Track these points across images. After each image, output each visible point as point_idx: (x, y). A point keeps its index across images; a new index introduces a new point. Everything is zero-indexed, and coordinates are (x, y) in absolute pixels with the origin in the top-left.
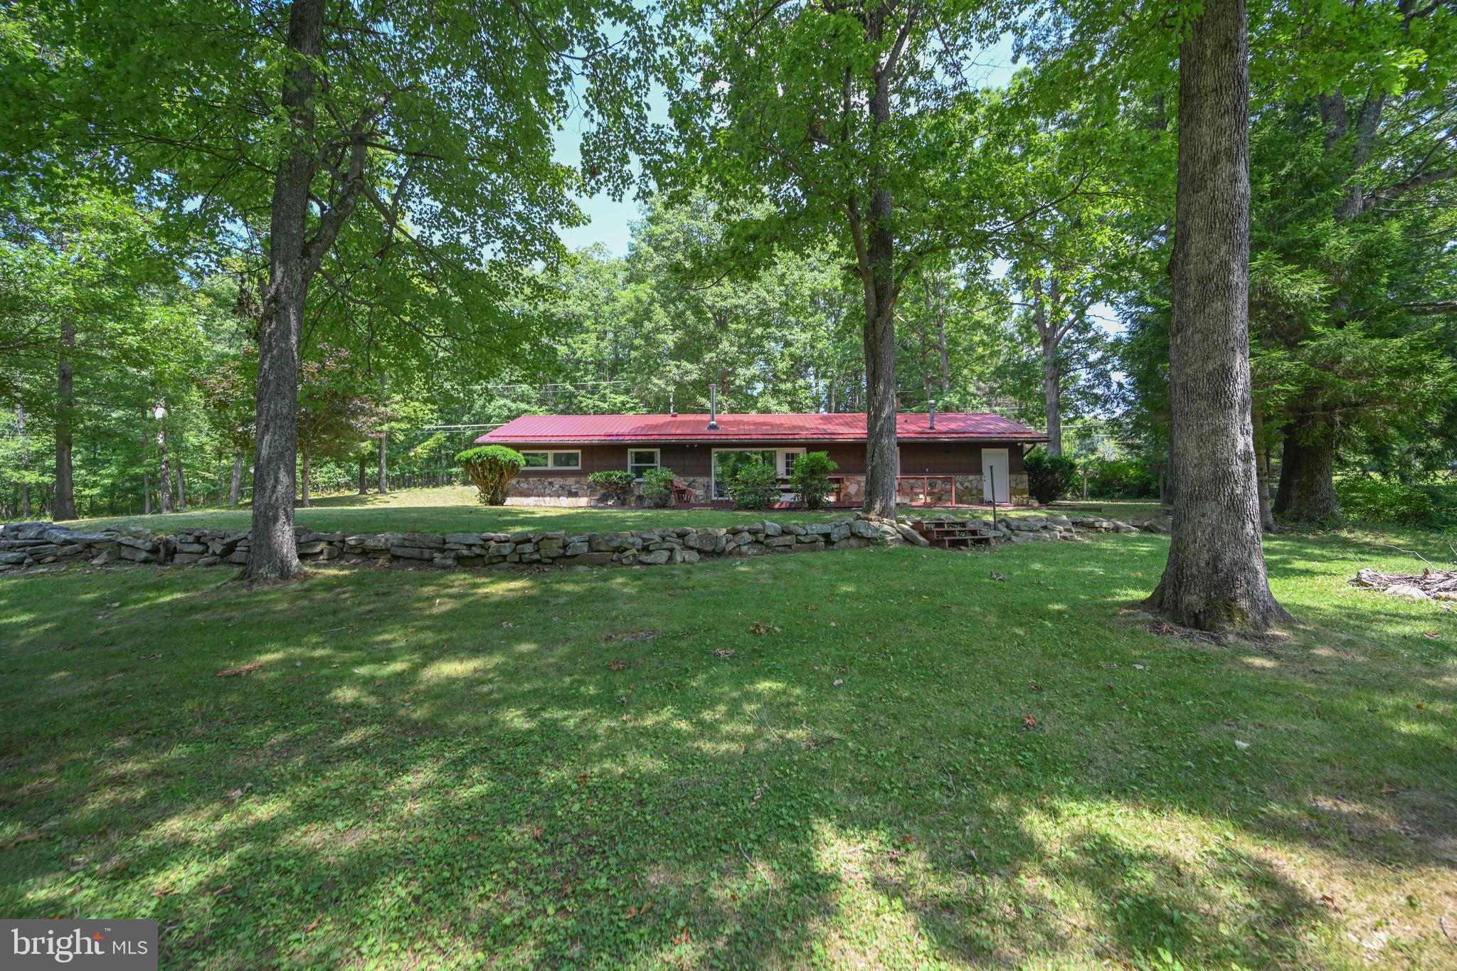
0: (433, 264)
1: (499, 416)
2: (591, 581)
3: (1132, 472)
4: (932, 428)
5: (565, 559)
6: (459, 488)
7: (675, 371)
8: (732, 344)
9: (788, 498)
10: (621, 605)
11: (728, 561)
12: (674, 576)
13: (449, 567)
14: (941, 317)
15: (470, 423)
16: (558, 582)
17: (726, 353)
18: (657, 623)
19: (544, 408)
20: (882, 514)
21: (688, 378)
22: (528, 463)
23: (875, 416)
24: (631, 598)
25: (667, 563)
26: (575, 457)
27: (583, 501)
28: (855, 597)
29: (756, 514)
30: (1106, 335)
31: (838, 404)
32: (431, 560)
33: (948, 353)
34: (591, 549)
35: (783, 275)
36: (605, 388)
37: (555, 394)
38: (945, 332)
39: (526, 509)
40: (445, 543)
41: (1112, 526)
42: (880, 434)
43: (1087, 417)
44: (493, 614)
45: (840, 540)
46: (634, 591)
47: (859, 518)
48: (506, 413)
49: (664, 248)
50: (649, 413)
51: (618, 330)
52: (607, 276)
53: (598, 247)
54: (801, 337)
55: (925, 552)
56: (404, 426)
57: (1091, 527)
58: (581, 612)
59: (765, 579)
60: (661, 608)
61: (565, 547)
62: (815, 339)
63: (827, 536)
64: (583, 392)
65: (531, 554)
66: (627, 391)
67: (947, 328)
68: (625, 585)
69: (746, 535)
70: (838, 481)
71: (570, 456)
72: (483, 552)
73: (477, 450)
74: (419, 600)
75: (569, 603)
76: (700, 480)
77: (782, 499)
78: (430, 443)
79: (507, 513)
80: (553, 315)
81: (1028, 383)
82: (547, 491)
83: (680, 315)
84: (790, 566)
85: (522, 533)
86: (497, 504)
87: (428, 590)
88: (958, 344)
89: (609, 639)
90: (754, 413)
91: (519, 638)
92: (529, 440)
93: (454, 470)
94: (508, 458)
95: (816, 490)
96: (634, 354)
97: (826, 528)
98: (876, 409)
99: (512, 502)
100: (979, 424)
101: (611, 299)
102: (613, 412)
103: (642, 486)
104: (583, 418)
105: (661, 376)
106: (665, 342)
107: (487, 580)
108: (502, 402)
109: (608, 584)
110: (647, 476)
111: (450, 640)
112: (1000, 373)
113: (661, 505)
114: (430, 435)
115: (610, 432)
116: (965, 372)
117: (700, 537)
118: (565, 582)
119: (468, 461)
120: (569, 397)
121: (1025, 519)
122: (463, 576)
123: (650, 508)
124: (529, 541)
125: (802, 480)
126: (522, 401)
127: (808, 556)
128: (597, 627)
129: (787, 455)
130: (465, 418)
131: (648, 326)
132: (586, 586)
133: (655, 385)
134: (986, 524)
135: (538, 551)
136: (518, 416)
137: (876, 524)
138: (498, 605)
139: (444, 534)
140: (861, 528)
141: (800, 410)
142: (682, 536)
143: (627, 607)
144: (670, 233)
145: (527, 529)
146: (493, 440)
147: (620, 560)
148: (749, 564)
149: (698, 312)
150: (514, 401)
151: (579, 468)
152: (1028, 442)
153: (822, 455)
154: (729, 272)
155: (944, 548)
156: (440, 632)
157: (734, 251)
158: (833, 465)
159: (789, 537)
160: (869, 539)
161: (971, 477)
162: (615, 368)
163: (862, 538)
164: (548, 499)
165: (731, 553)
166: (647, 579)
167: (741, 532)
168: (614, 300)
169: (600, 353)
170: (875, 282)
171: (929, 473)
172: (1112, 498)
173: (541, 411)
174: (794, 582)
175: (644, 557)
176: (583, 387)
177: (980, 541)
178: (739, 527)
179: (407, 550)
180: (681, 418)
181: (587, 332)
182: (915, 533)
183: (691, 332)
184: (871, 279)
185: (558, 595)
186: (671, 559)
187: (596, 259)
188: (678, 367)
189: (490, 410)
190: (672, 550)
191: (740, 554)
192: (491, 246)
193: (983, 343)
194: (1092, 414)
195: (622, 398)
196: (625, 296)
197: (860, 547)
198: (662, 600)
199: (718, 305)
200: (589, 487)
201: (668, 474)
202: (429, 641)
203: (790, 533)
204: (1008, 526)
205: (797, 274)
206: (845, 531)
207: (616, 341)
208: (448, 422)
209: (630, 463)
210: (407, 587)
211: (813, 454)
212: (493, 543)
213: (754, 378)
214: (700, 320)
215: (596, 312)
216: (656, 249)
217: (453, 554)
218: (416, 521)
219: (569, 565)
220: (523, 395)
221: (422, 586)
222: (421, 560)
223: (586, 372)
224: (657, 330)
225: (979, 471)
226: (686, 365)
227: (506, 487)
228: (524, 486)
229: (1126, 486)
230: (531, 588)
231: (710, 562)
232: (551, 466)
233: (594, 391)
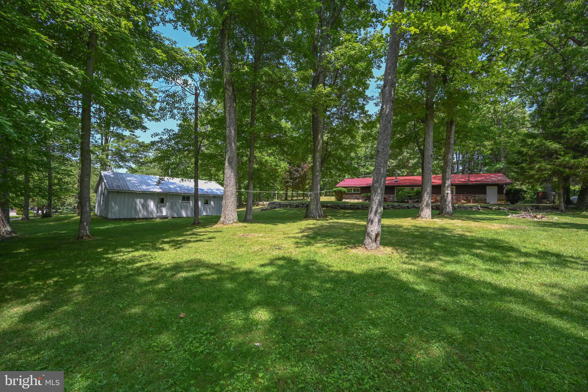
4: (469, 180)
5: (358, 208)
8: (408, 153)
22: (348, 191)
26: (358, 190)
27: (361, 201)
39: (347, 201)
73: (336, 188)
76: (391, 195)
86: (340, 201)
92: (348, 186)
94: (343, 190)
99: (344, 200)
119: (334, 191)
145: (349, 204)
146: (340, 186)
151: (360, 192)
152: (505, 184)
161: (482, 195)
164: (352, 200)
180: (388, 178)
200: (362, 197)
225: (485, 193)
227: (343, 197)
228: (347, 196)
232: (353, 192)
233: (363, 166)
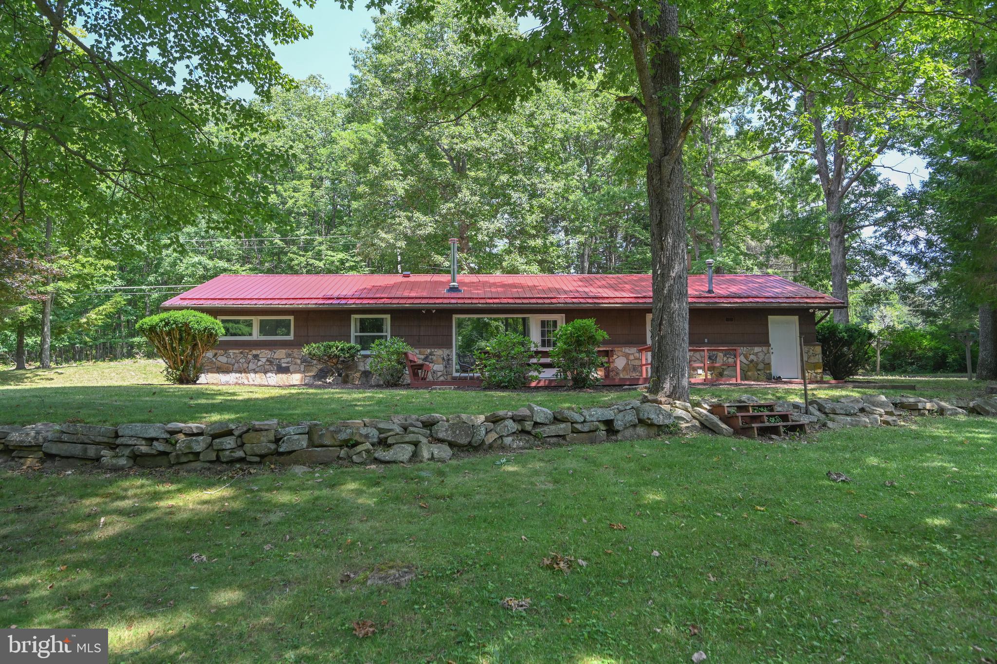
0: (112, 83)
1: (192, 275)
2: (313, 488)
3: (925, 343)
4: (711, 292)
5: (277, 457)
6: (142, 362)
7: (406, 223)
8: (474, 194)
9: (549, 374)
10: (356, 524)
11: (489, 457)
12: (422, 479)
13: (122, 468)
14: (711, 166)
15: (157, 283)
16: (269, 490)
17: (466, 203)
18: (410, 552)
19: (248, 266)
20: (674, 394)
21: (421, 232)
22: (228, 332)
23: (662, 275)
24: (369, 514)
25: (410, 460)
26: (287, 324)
27: (296, 378)
28: (668, 508)
29: (514, 394)
30: (895, 189)
31: (591, 264)
32: (98, 459)
33: (719, 208)
34: (312, 444)
35: (532, 115)
36: (321, 243)
37: (260, 251)
38: (715, 183)
39: (224, 389)
40: (117, 436)
41: (935, 408)
42: (669, 297)
43: (875, 281)
44: (180, 540)
45: (626, 428)
46: (371, 502)
47: (645, 400)
48: (201, 272)
49: (393, 80)
50: (372, 272)
51: (337, 178)
52: (324, 114)
53: (314, 80)
54: (553, 186)
55: (734, 444)
56: (73, 286)
57: (913, 408)
58: (303, 536)
59: (544, 484)
60: (413, 528)
61: (277, 441)
62: (567, 189)
63: (609, 423)
64: (295, 249)
65: (232, 450)
66: (346, 248)
67: (717, 178)
68: (359, 492)
69: (510, 423)
70: (607, 353)
71: (279, 324)
72: (168, 449)
73: (164, 315)
74: (77, 519)
75: (286, 521)
76: (439, 352)
77: (542, 375)
78: (107, 307)
79: (201, 394)
80: (264, 145)
81: (809, 241)
82: (252, 366)
83: (411, 159)
84: (570, 464)
85: (220, 423)
86: (188, 382)
87: (90, 503)
88: (729, 197)
89: (346, 580)
90: (498, 273)
91: (217, 581)
92: (230, 304)
93: (137, 339)
94: (203, 325)
95: (583, 365)
96: (355, 205)
97: (609, 414)
98: (663, 266)
99: (208, 380)
100: (762, 287)
101: (329, 141)
102: (329, 272)
103: (370, 360)
104: (295, 277)
105: (390, 229)
106: (394, 189)
107: (173, 487)
108: (196, 259)
109: (336, 492)
110: (375, 349)
111: (116, 584)
112: (777, 229)
113: (393, 383)
114: (108, 297)
115: (329, 294)
116: (737, 228)
117: (453, 427)
118: (278, 489)
119: (152, 329)
120: (278, 254)
121: (837, 400)
122: (139, 482)
123: (378, 386)
124: (230, 433)
125: (566, 352)
126: (221, 258)
127: (590, 450)
128: (327, 560)
129: (543, 324)
130: (151, 278)
131: (374, 170)
132: (306, 495)
133: (382, 240)
134: (796, 406)
135: (242, 446)
136: (216, 275)
137: (667, 407)
138: (187, 525)
139: (116, 424)
140: (650, 412)
141: (551, 271)
142: (429, 425)
143: (364, 527)
144: (402, 63)
145: (227, 416)
146: (185, 303)
147: (350, 457)
148: (517, 462)
149: (433, 156)
150: (211, 258)
151: (291, 337)
152: (821, 309)
153: (589, 322)
154: (478, 103)
155: (751, 437)
156: (102, 571)
157: (485, 76)
158: (602, 334)
159: (563, 426)
160: (659, 426)
161: (757, 349)
162: (332, 221)
163: (652, 425)
164: (252, 376)
165: (491, 446)
166: (387, 484)
167: (503, 419)
168: (333, 141)
169: (316, 203)
170: (661, 114)
171: (710, 343)
172: (905, 372)
173: (243, 271)
174: (583, 488)
175: (380, 454)
176: (294, 242)
177: (793, 428)
178: (501, 413)
179: (65, 447)
180: (414, 278)
181: (300, 178)
182: (715, 419)
183: (426, 178)
184: (656, 109)
185: (269, 508)
186: (415, 455)
187: (311, 94)
188: (410, 219)
189: (181, 268)
190: (416, 444)
191: (503, 448)
192: (186, 62)
193: (757, 197)
194: (881, 277)
195: (341, 255)
196: (346, 138)
197: (649, 437)
198: (412, 516)
199: (457, 147)
200: (303, 361)
201: (401, 345)
202: (86, 587)
203: (564, 420)
204: (821, 409)
205: (548, 114)
206: (631, 417)
207: (334, 190)
208: (130, 282)
209: (354, 333)
210: (61, 499)
211: (578, 322)
212: (181, 437)
213: (499, 233)
214: (434, 165)
215: (311, 156)
216: (383, 82)
217: (127, 452)
218: (81, 406)
219: (283, 465)
220: (221, 252)
221: (82, 497)
222: (85, 459)
223: (299, 225)
224: (386, 175)
225: (765, 342)
226: (418, 215)
227: (200, 361)
228: (223, 359)
229: (919, 358)
230: (234, 498)
231: (467, 460)
232: (256, 335)
233: (307, 247)
